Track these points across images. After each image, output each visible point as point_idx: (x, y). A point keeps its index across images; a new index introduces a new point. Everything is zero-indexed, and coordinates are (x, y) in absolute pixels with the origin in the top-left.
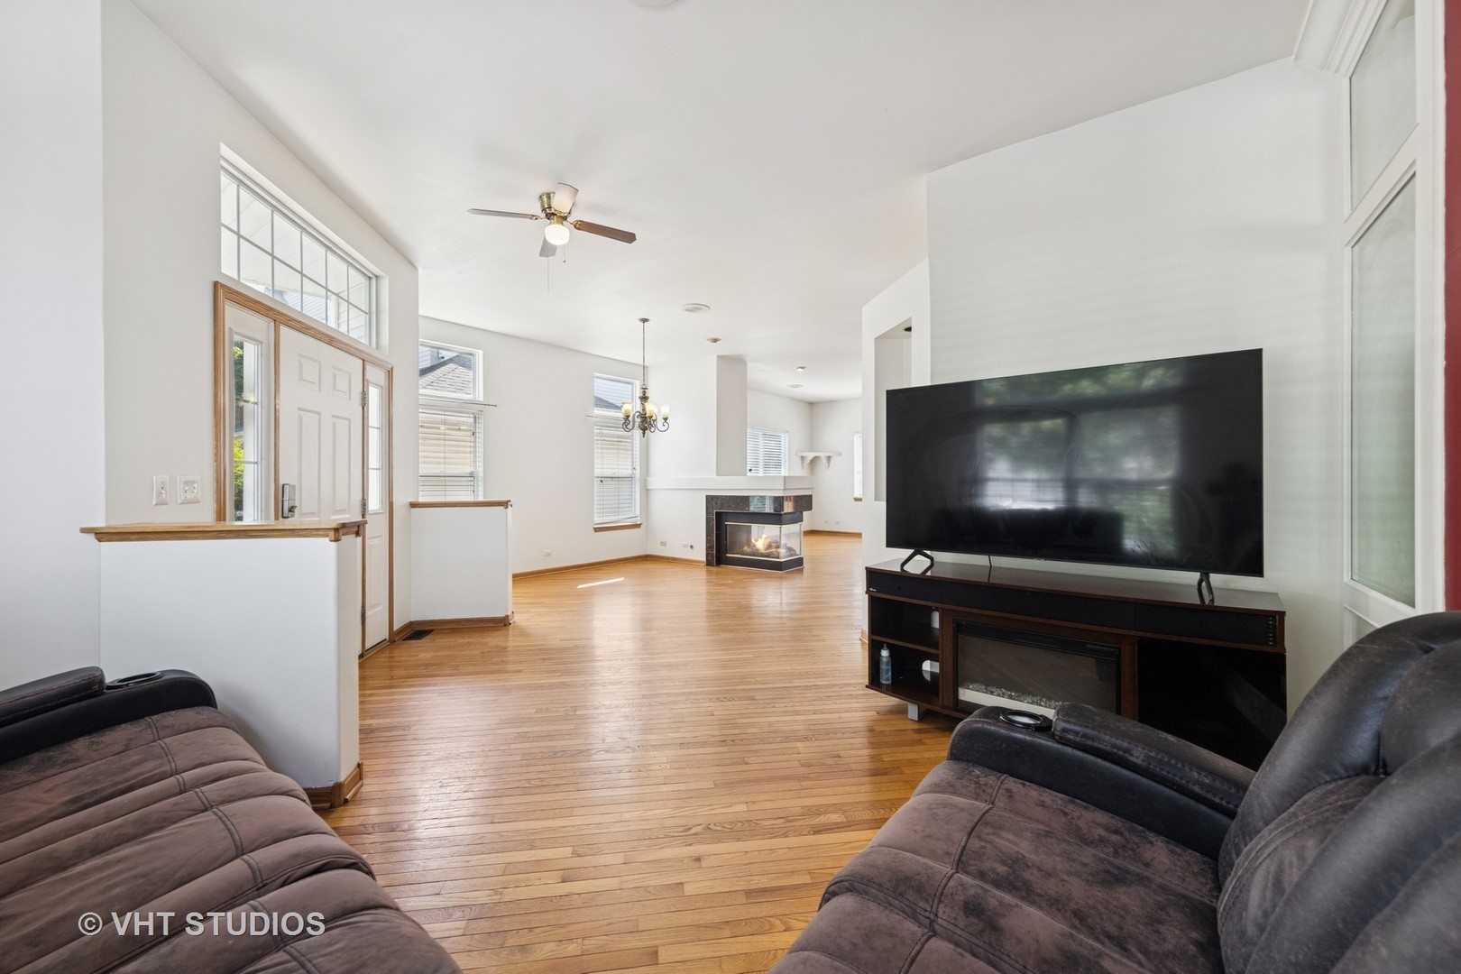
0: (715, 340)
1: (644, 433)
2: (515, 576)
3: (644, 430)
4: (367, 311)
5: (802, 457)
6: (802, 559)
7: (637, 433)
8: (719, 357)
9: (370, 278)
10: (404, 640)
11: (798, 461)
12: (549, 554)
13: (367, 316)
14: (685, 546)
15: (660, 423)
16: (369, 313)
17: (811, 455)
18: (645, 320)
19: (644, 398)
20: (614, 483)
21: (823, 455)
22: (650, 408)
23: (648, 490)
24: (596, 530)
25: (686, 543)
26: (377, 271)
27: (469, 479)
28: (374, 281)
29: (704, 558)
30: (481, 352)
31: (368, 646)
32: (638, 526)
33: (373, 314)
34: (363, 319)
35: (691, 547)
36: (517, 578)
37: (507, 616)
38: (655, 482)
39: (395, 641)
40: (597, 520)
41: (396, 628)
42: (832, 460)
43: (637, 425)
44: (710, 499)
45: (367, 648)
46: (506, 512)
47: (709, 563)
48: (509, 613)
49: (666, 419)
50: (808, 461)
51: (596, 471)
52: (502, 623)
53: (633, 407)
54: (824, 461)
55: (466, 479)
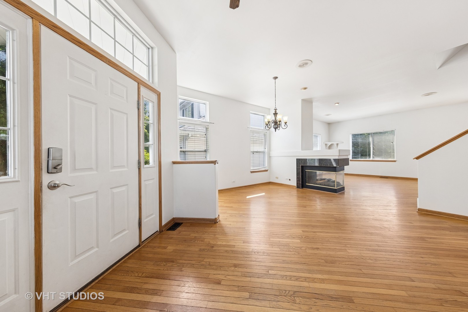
0: (305, 88)
1: (276, 130)
2: (219, 191)
3: (276, 128)
4: (147, 65)
5: (326, 144)
6: (344, 187)
7: (273, 129)
8: (303, 100)
9: (149, 48)
10: (167, 230)
11: (324, 145)
12: (234, 182)
13: (148, 67)
14: (287, 179)
15: (283, 124)
16: (149, 66)
17: (330, 143)
18: (276, 78)
19: (275, 114)
20: (257, 154)
21: (335, 143)
22: (279, 117)
23: (270, 157)
24: (252, 172)
25: (287, 178)
26: (152, 44)
27: (204, 152)
28: (150, 50)
29: (296, 185)
30: (208, 102)
31: (143, 239)
32: (267, 171)
33: (150, 67)
34: (146, 68)
35: (290, 180)
36: (220, 191)
37: (216, 219)
38: (273, 153)
39: (163, 231)
40: (252, 168)
41: (163, 224)
42: (339, 145)
43: (272, 126)
44: (298, 161)
45: (142, 240)
46: (215, 166)
47: (298, 187)
48: (217, 217)
49: (286, 123)
50: (329, 146)
51: (251, 149)
52: (214, 222)
53: (270, 118)
54: (336, 145)
55: (203, 152)
